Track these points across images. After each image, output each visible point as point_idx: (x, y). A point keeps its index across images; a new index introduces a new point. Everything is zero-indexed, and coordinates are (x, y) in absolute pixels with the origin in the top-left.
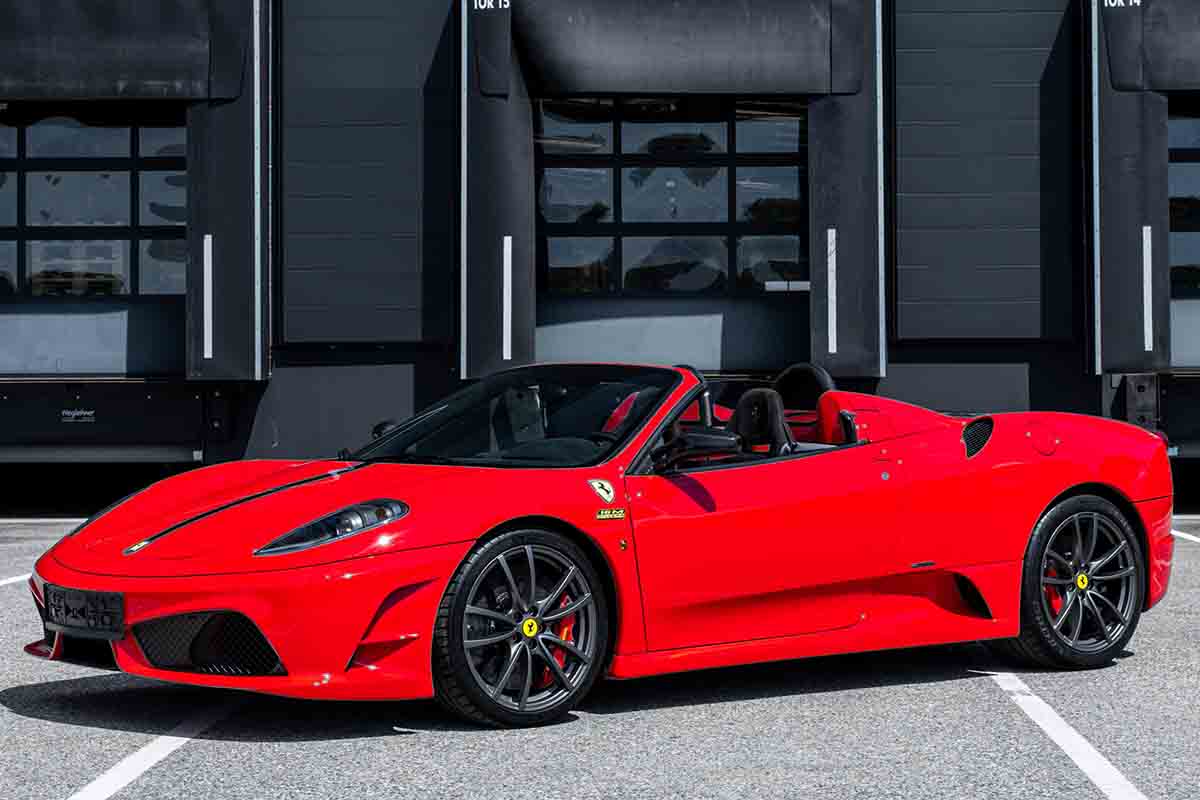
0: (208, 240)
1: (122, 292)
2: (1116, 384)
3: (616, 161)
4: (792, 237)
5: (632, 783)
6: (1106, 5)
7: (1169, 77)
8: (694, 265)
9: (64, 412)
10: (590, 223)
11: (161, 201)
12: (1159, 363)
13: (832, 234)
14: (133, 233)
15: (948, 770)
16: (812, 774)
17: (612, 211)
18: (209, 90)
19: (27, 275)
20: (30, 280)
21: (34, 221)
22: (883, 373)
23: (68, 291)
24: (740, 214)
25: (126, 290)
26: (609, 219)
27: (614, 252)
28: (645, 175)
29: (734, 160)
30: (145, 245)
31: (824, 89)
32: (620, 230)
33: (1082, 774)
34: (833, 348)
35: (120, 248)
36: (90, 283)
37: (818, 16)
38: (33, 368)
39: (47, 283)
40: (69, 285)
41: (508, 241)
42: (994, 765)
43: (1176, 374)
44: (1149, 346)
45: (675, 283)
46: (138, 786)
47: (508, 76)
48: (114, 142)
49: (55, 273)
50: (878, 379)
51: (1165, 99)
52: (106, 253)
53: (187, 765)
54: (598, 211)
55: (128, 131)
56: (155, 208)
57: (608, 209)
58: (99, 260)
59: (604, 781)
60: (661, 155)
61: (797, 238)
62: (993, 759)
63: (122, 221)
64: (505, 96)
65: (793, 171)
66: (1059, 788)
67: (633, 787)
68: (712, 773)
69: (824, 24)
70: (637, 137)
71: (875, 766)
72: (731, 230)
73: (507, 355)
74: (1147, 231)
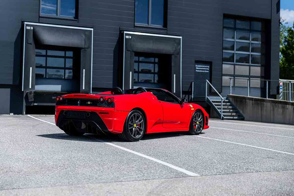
3: (46, 56)
7: (135, 50)
13: (84, 70)
17: (45, 64)
29: (65, 57)
31: (84, 47)
32: (47, 68)
34: (84, 88)
37: (83, 35)
41: (31, 68)
47: (31, 40)
51: (134, 53)
64: (31, 44)
69: (84, 37)
73: (30, 87)
74: (131, 72)
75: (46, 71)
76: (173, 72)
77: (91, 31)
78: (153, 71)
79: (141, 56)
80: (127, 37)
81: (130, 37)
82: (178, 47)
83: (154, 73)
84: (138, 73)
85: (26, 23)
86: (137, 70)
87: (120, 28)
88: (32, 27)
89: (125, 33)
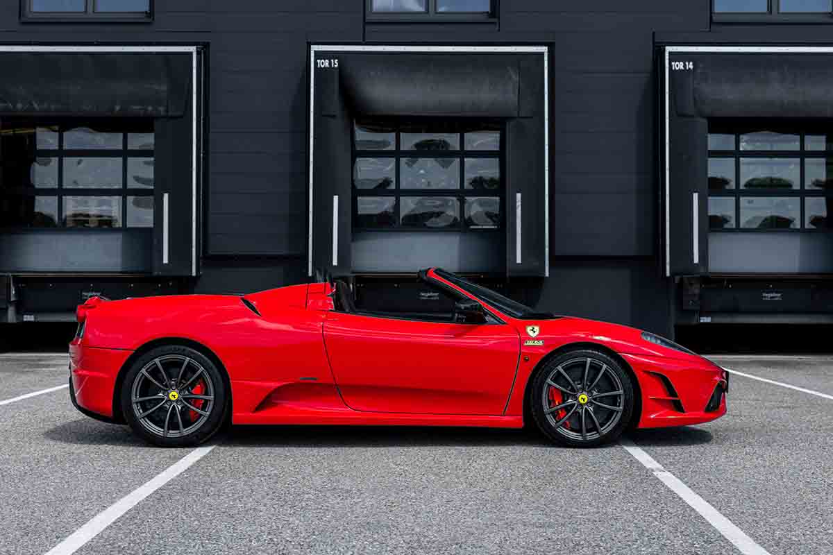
0: (166, 196)
1: (117, 226)
2: (676, 282)
3: (397, 154)
4: (494, 198)
5: (425, 536)
6: (673, 68)
7: (707, 110)
8: (442, 213)
9: (84, 294)
10: (381, 189)
11: (141, 175)
12: (702, 270)
13: (519, 196)
14: (124, 192)
15: (629, 526)
16: (542, 530)
17: (394, 182)
18: (167, 111)
19: (63, 216)
20: (65, 219)
21: (67, 185)
22: (547, 274)
23: (87, 225)
24: (467, 185)
25: (119, 224)
26: (393, 186)
27: (396, 204)
28: (414, 162)
29: (463, 154)
30: (130, 199)
31: (515, 113)
32: (399, 193)
33: (715, 531)
34: (519, 261)
35: (116, 201)
36: (99, 220)
37: (511, 72)
38: (66, 269)
39: (75, 220)
40: (87, 222)
41: (336, 198)
42: (657, 523)
43: (710, 276)
44: (696, 260)
45: (428, 223)
46: (102, 537)
47: (335, 105)
48: (113, 141)
49: (81, 215)
50: (543, 278)
51: (705, 121)
52: (109, 204)
53: (136, 521)
54: (387, 182)
55: (121, 135)
56: (137, 179)
57: (392, 182)
58: (104, 208)
59: (408, 534)
60: (423, 150)
61: (498, 198)
62: (655, 519)
63: (119, 186)
64: (334, 116)
65: (496, 161)
66: (704, 541)
67: (427, 539)
68: (477, 529)
69: (515, 78)
70: (409, 141)
71: (580, 524)
72: (461, 194)
73: (335, 263)
74: (696, 196)
75: (397, 206)
77: (542, 54)
78: (796, 186)
79: (744, 133)
80: (679, 66)
83: (803, 193)
84: (737, 193)
85: (314, 48)
86: (733, 185)
87: (654, 33)
88: (336, 60)
89: (670, 53)
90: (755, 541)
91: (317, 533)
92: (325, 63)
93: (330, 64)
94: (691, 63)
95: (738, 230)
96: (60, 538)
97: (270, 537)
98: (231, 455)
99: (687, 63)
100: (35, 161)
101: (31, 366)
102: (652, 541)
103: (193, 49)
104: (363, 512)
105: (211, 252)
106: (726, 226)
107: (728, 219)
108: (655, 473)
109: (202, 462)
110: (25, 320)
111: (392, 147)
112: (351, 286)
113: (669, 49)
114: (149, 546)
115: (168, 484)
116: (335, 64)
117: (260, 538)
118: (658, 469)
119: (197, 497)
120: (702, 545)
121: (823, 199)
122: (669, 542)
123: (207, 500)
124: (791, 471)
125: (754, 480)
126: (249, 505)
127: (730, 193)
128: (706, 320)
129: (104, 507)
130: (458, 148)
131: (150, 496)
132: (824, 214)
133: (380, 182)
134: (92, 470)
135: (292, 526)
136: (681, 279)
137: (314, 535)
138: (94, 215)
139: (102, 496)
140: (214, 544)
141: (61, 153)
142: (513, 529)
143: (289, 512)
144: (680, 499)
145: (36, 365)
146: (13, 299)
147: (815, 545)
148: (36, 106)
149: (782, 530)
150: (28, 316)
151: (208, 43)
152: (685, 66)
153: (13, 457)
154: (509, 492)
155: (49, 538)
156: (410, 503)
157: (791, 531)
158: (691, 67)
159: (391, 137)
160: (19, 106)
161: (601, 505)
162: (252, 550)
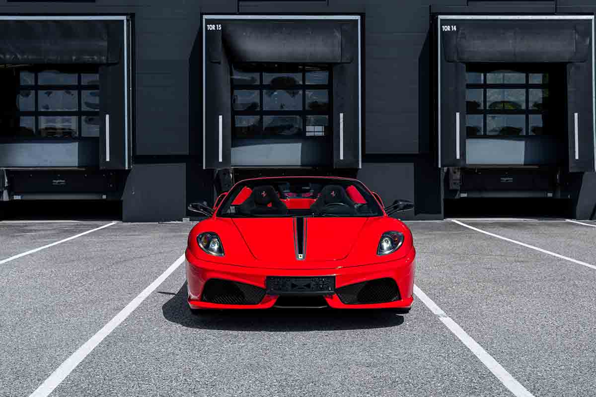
0: (107, 117)
2: (446, 171)
3: (261, 87)
6: (443, 30)
7: (466, 57)
9: (53, 181)
11: (89, 102)
12: (462, 163)
13: (341, 115)
14: (79, 114)
16: (369, 369)
17: (259, 106)
18: (107, 60)
19: (39, 129)
20: (40, 131)
21: (41, 109)
22: (360, 167)
23: (55, 135)
24: (307, 107)
25: (76, 135)
26: (258, 108)
28: (272, 93)
29: (305, 87)
30: (83, 118)
31: (339, 61)
32: (262, 113)
34: (342, 158)
35: (74, 119)
36: (63, 132)
37: (336, 33)
38: (42, 164)
39: (47, 132)
40: (55, 133)
41: (221, 117)
42: (446, 362)
43: (468, 167)
44: (458, 157)
46: (70, 379)
47: (220, 55)
48: (71, 79)
49: (50, 128)
50: (358, 169)
51: (465, 66)
52: (70, 121)
54: (254, 105)
55: (77, 75)
56: (87, 104)
58: (66, 124)
59: (279, 374)
61: (327, 116)
63: (75, 109)
64: (219, 63)
65: (326, 92)
66: (479, 377)
67: (292, 378)
69: (339, 36)
70: (268, 78)
71: (395, 363)
72: (303, 114)
73: (221, 160)
74: (458, 115)
75: (261, 121)
76: (570, 106)
77: (357, 20)
78: (524, 107)
79: (489, 72)
80: (447, 28)
81: (455, 28)
82: (585, 41)
83: (527, 112)
84: (485, 112)
85: (205, 17)
86: (482, 107)
87: (430, 6)
88: (220, 25)
89: (441, 20)
90: (513, 376)
91: (216, 374)
92: (212, 27)
93: (216, 27)
94: (455, 27)
95: (485, 136)
96: (41, 380)
97: (185, 378)
98: (155, 306)
99: (452, 27)
100: (19, 93)
101: (19, 231)
102: (444, 378)
103: (124, 18)
104: (247, 354)
105: (138, 153)
106: (478, 134)
107: (479, 129)
108: (441, 319)
109: (136, 312)
110: (15, 198)
111: (258, 83)
112: (231, 175)
113: (440, 17)
114: (102, 386)
115: (113, 332)
116: (219, 28)
117: (178, 378)
118: (442, 315)
119: (133, 343)
120: (478, 381)
121: (540, 116)
122: (456, 378)
123: (141, 346)
124: (530, 316)
125: (507, 324)
126: (170, 349)
127: (480, 112)
128: (464, 195)
129: (71, 353)
130: (301, 83)
131: (102, 343)
132: (541, 125)
133: (250, 105)
134: (62, 320)
135: (199, 368)
136: (448, 170)
137: (215, 376)
138: (59, 129)
139: (69, 343)
140: (147, 384)
141: (37, 88)
142: (349, 369)
143: (196, 355)
144: (460, 340)
145: (23, 230)
146: (6, 185)
147: (553, 379)
148: (19, 56)
149: (530, 367)
150: (17, 196)
151: (134, 14)
152: (451, 28)
153: (8, 310)
154: (345, 337)
155: (33, 381)
156: (278, 346)
157: (536, 368)
158: (455, 29)
159: (256, 75)
160: (8, 56)
161: (407, 347)
162: (173, 390)
